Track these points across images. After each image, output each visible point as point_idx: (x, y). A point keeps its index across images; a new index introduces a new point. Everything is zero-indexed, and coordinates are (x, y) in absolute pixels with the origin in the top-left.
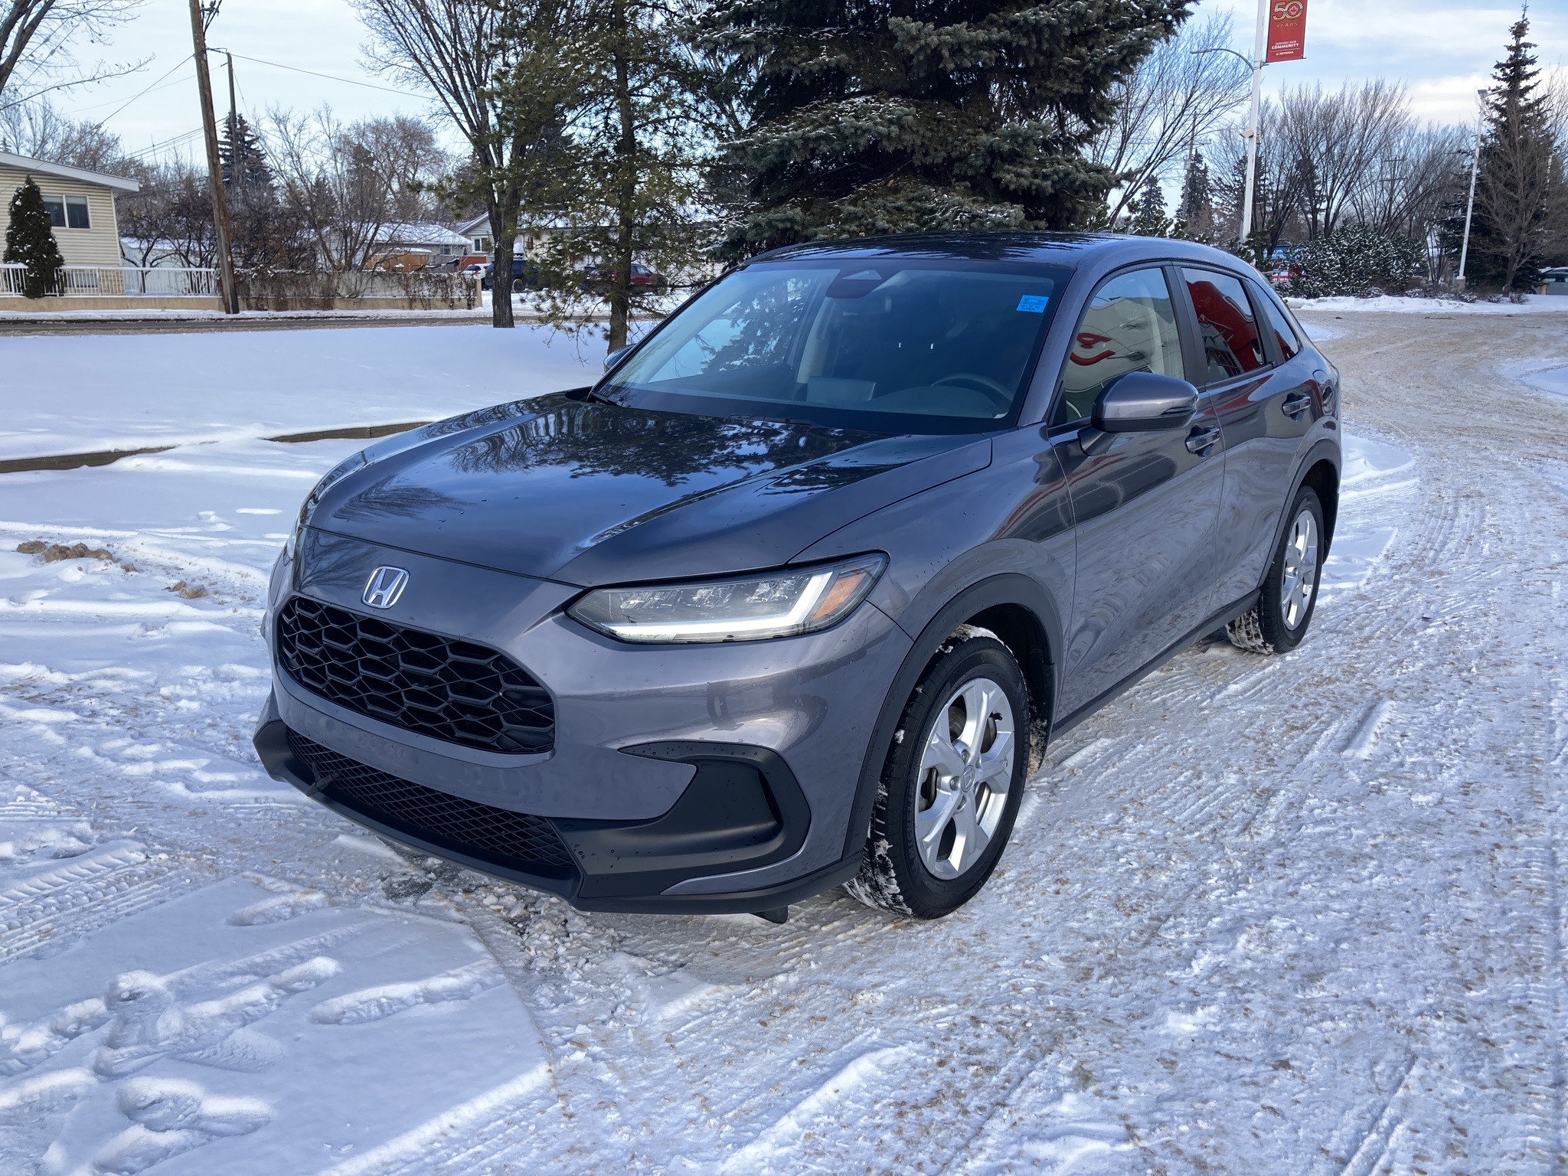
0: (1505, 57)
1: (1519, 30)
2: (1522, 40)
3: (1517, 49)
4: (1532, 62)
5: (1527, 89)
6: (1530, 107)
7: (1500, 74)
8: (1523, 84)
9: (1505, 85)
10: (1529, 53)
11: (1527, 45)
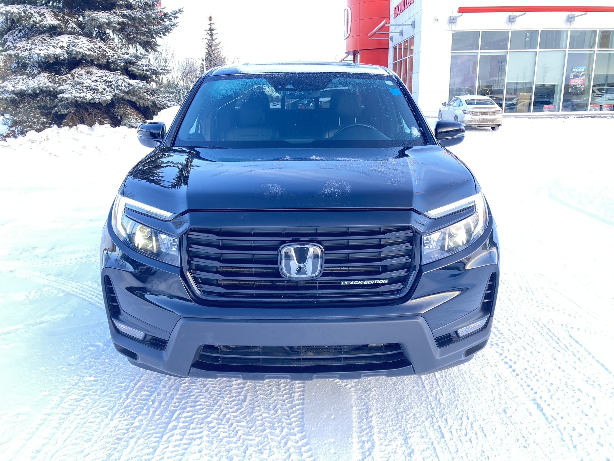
0: (208, 27)
1: (210, 19)
2: (212, 22)
3: (211, 24)
4: (215, 29)
5: (216, 39)
6: (218, 45)
7: (207, 33)
8: (214, 37)
9: (209, 37)
10: (213, 27)
11: (213, 24)
